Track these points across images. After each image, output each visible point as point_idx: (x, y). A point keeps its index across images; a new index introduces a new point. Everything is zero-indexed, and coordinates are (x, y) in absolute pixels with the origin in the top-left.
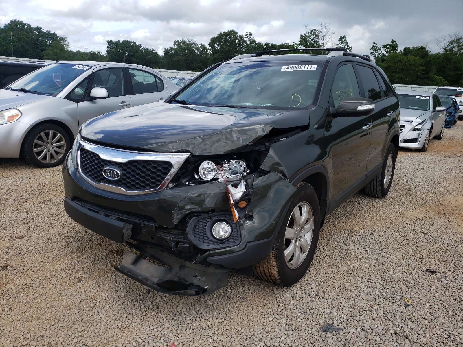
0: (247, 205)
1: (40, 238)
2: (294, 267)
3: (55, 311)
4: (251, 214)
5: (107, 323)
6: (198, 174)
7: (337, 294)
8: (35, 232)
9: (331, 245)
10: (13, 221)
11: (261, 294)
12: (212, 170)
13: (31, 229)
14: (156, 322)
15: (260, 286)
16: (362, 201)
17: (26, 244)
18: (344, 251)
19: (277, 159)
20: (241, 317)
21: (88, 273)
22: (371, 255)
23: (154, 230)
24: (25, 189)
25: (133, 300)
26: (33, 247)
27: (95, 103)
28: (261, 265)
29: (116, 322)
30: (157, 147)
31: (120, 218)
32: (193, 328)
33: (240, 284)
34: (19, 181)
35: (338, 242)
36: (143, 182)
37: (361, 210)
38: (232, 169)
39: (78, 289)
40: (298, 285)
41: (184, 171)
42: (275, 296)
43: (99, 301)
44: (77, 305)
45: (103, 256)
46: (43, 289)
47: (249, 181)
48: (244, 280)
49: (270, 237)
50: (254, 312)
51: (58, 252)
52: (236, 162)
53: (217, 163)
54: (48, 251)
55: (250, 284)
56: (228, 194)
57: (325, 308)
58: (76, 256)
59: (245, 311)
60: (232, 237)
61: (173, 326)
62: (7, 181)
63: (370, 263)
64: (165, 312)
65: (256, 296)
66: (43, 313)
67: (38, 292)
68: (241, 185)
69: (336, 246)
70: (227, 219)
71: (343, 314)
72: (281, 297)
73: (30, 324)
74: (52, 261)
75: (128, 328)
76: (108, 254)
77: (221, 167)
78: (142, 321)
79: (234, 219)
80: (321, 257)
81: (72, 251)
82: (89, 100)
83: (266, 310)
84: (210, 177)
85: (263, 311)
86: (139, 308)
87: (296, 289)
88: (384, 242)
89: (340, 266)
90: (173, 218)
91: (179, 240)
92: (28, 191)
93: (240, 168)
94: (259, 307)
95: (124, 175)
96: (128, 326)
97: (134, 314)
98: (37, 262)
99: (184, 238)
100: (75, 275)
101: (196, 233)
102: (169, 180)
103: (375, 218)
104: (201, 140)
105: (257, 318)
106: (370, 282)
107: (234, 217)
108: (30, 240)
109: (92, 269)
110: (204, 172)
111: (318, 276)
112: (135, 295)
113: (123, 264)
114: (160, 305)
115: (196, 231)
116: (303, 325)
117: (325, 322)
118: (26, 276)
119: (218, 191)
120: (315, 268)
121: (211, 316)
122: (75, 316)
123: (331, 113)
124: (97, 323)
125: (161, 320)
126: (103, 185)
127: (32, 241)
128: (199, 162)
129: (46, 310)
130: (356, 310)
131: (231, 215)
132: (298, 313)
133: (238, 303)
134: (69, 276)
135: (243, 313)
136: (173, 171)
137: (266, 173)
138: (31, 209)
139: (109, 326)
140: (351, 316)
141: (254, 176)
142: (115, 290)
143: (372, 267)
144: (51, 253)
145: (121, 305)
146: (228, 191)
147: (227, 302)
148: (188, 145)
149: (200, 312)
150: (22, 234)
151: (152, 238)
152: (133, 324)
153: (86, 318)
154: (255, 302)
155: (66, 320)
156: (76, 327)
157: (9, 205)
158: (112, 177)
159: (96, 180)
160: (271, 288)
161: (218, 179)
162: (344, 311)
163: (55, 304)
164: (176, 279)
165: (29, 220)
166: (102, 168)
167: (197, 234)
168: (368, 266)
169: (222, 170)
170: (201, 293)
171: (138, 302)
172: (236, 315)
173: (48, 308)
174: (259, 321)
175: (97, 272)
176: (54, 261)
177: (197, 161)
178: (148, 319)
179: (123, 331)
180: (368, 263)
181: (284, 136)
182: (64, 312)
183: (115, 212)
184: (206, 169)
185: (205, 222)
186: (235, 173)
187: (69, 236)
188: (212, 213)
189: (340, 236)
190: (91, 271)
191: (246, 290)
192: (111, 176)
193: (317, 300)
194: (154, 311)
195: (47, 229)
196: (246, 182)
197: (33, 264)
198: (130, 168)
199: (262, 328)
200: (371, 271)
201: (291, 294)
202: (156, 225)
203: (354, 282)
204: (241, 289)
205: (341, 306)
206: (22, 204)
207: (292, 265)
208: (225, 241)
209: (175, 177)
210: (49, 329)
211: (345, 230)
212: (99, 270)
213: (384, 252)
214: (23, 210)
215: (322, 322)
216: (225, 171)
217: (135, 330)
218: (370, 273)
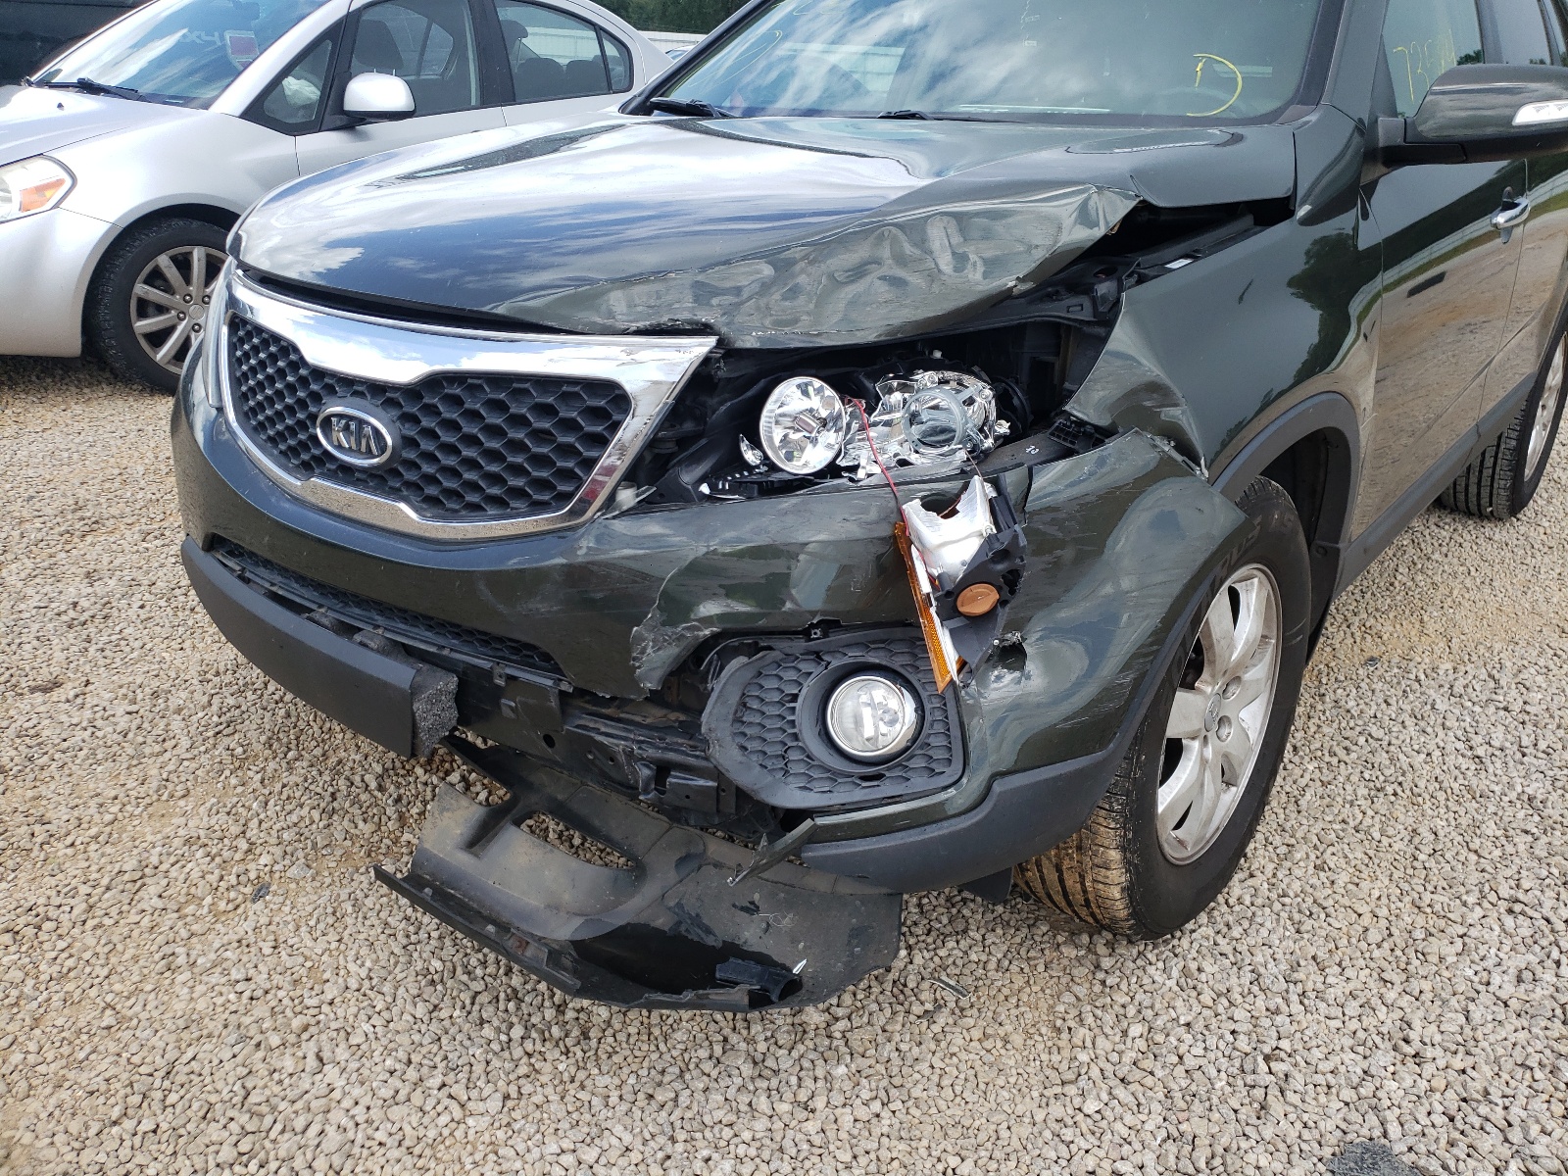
0: (1002, 602)
1: (124, 691)
2: (1190, 851)
3: (134, 1048)
4: (1014, 637)
5: (353, 1117)
6: (756, 443)
7: (1383, 975)
8: (108, 661)
9: (1326, 729)
10: (28, 615)
11: (1041, 968)
12: (824, 423)
13: (92, 650)
14: (575, 1116)
15: (1034, 930)
16: (1426, 532)
17: (64, 718)
18: (1382, 758)
19: (1151, 368)
20: (958, 1089)
21: (300, 854)
22: (1505, 779)
23: (554, 703)
24: (100, 478)
25: (477, 993)
26: (90, 730)
27: (364, 137)
28: (1049, 859)
29: (396, 1113)
30: (548, 305)
31: (403, 644)
32: (741, 1150)
33: (945, 920)
34: (82, 448)
35: (1352, 717)
36: (495, 479)
37: (1430, 573)
38: (924, 417)
39: (250, 932)
40: (1202, 930)
41: (689, 426)
42: (1103, 983)
43: (330, 997)
44: (233, 1018)
45: (367, 777)
46: (99, 932)
47: (1010, 479)
48: (964, 901)
49: (1102, 746)
50: (1012, 1062)
51: (189, 755)
52: (943, 382)
53: (847, 389)
54: (147, 750)
55: (989, 916)
56: (902, 545)
57: (1337, 1048)
58: (259, 776)
59: (972, 1056)
60: (921, 748)
61: (648, 1137)
62: (33, 447)
63: (1506, 819)
64: (615, 1058)
65: (1019, 981)
66: (81, 1055)
67: (78, 944)
68: (972, 501)
69: (1348, 733)
70: (896, 663)
71: (1423, 1085)
72: (1134, 987)
73: (21, 1109)
74: (155, 797)
75: (447, 1143)
76: (389, 765)
77: (870, 410)
78: (510, 1104)
79: (937, 674)
80: (1288, 789)
81: (245, 752)
82: (339, 123)
83: (1066, 1053)
84: (814, 459)
85: (1055, 1058)
86: (504, 1038)
87: (1196, 945)
88: (1551, 716)
89: (1377, 836)
90: (634, 659)
91: (671, 756)
92: (107, 485)
93: (965, 413)
94: (1037, 1037)
95: (409, 442)
96: (446, 1132)
97: (478, 1069)
98: (93, 803)
99: (694, 748)
100: (241, 868)
101: (748, 731)
102: (617, 475)
103: (1493, 606)
104: (767, 271)
105: (1028, 1099)
106: (1523, 913)
107: (932, 655)
108: (79, 701)
109: (319, 839)
110: (786, 436)
111: (1286, 880)
112: (488, 971)
113: (427, 846)
114: (595, 1019)
115: (751, 724)
116: (1244, 1145)
117: (1343, 1126)
118: (39, 865)
119: (854, 530)
120: (1266, 839)
121: (821, 1083)
122: (216, 1077)
123: (1381, 143)
124: (310, 1117)
125: (596, 1101)
126: (323, 490)
127: (90, 700)
128: (762, 383)
129: (96, 1039)
130: (1481, 1061)
131: (918, 645)
132: (1213, 1073)
133: (942, 1019)
134: (217, 872)
135: (963, 1067)
136: (634, 430)
137: (1094, 436)
138: (106, 559)
139: (360, 1135)
140: (1464, 1100)
141: (1032, 450)
142: (404, 941)
143: (1516, 840)
144: (161, 759)
145: (426, 1019)
146: (904, 529)
147: (894, 1013)
148: (703, 293)
149: (770, 1063)
150: (56, 671)
151: (549, 741)
152: (470, 1121)
153: (266, 1086)
154: (1014, 1012)
155: (172, 1098)
156: (214, 1138)
157: (24, 545)
158: (358, 452)
159: (296, 462)
160: (1085, 939)
161: (854, 469)
162: (1429, 1069)
163: (138, 1008)
164: (662, 922)
165: (91, 613)
166: (313, 409)
167: (752, 738)
168: (1499, 833)
169: (875, 424)
170: (774, 998)
171: (502, 1007)
172: (935, 1078)
173: (109, 1028)
174: (1039, 1116)
175: (338, 852)
176: (164, 798)
177: (752, 381)
178: (538, 1099)
179: (420, 1163)
180: (1497, 819)
181: (1184, 247)
182: (171, 1055)
183: (381, 613)
184: (797, 421)
185: (791, 675)
186: (939, 436)
187: (241, 682)
188: (825, 635)
189: (1358, 687)
190: (315, 845)
191: (975, 949)
192: (354, 447)
193: (1296, 1008)
194: (567, 1053)
195: (156, 650)
196: (996, 484)
197: (76, 813)
198: (431, 410)
199: (1053, 1155)
200: (1517, 860)
201: (1175, 973)
202: (565, 687)
203: (1449, 915)
204: (951, 944)
205: (1407, 1041)
206: (76, 540)
207: (1181, 842)
208: (889, 769)
209: (648, 457)
210: (98, 1142)
211: (1372, 659)
212: (348, 843)
213: (1558, 764)
214: (73, 569)
215: (1330, 1125)
216: (887, 429)
217: (478, 1157)
218: (1515, 868)
